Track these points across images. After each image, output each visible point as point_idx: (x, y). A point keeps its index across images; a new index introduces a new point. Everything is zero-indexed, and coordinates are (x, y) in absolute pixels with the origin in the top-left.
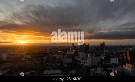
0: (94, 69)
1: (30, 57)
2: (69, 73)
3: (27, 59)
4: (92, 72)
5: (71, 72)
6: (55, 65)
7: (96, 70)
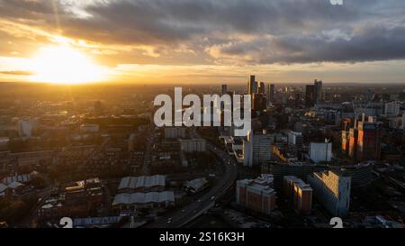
0: (246, 181)
1: (96, 128)
2: (185, 187)
3: (86, 136)
4: (241, 188)
5: (190, 184)
6: (158, 158)
7: (250, 184)
